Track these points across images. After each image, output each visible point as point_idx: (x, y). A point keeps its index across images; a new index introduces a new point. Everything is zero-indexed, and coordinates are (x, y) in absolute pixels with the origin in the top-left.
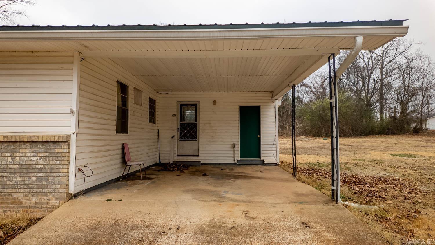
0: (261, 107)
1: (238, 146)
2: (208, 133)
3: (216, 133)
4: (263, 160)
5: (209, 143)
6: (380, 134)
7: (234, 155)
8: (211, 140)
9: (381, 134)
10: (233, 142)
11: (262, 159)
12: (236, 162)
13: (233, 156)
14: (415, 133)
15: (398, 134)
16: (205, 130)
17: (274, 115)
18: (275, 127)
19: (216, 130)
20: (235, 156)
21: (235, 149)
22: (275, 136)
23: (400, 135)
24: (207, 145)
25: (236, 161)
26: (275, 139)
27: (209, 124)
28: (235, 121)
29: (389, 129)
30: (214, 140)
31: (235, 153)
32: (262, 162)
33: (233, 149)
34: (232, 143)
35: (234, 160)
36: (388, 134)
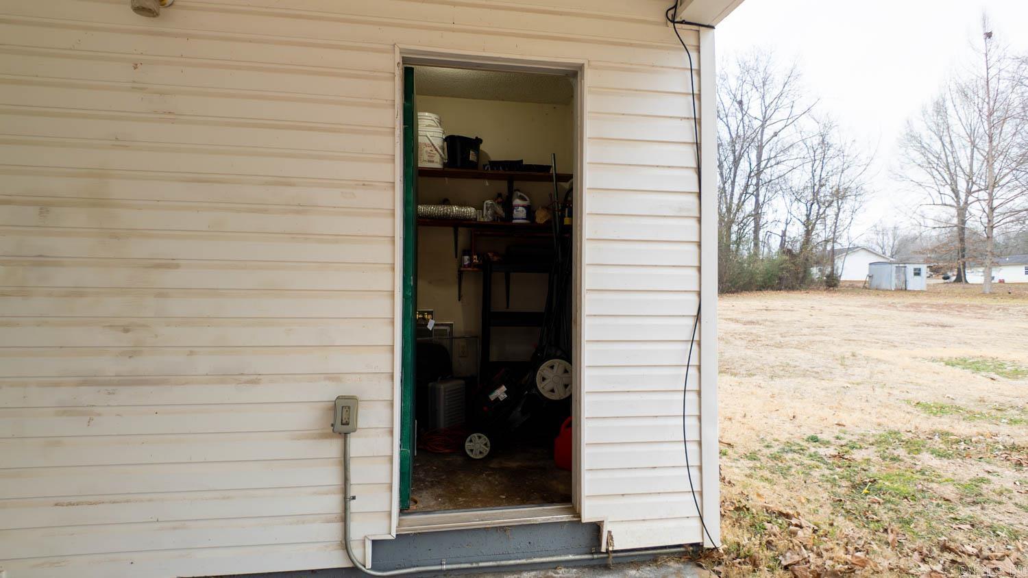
0: (589, 80)
1: (383, 412)
2: (77, 293)
3: (162, 294)
4: (597, 528)
5: (87, 395)
6: (764, 288)
7: (346, 499)
8: (109, 366)
9: (767, 290)
10: (333, 377)
11: (588, 516)
12: (363, 556)
13: (333, 503)
14: (830, 287)
15: (797, 289)
16: (41, 261)
17: (690, 151)
18: (694, 248)
19: (170, 265)
20: (353, 505)
21: (357, 444)
22: (691, 322)
23: (802, 292)
24: (66, 410)
25: (357, 553)
26: (695, 347)
27: (98, 203)
28: (365, 185)
29: (780, 279)
30: (146, 364)
31: (354, 478)
32: (583, 538)
33: (332, 448)
34: (329, 392)
35: (345, 545)
36: (780, 290)
